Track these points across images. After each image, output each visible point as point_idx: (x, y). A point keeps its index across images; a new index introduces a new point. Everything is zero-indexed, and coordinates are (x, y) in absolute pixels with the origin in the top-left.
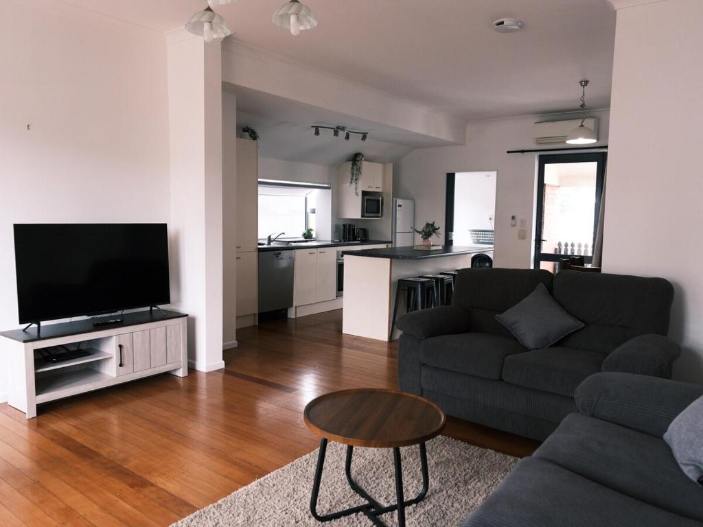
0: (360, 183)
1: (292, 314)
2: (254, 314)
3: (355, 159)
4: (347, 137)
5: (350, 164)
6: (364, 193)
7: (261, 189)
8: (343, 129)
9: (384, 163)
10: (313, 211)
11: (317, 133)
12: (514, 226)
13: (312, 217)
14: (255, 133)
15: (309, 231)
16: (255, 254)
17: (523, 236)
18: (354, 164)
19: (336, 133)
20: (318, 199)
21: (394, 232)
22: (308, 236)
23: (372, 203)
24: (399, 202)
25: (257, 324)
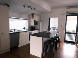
0: (34, 19)
1: (19, 46)
2: (9, 49)
3: (33, 14)
4: (31, 9)
5: (32, 15)
6: (35, 21)
7: (10, 19)
8: (31, 7)
9: (38, 15)
10: (25, 24)
11: (25, 7)
12: (61, 27)
13: (25, 25)
14: (9, 6)
15: (24, 28)
16: (9, 34)
17: (63, 29)
18: (33, 15)
19: (29, 8)
20: (26, 22)
21: (40, 28)
22: (24, 29)
23: (36, 23)
24: (41, 22)
25: (10, 51)
